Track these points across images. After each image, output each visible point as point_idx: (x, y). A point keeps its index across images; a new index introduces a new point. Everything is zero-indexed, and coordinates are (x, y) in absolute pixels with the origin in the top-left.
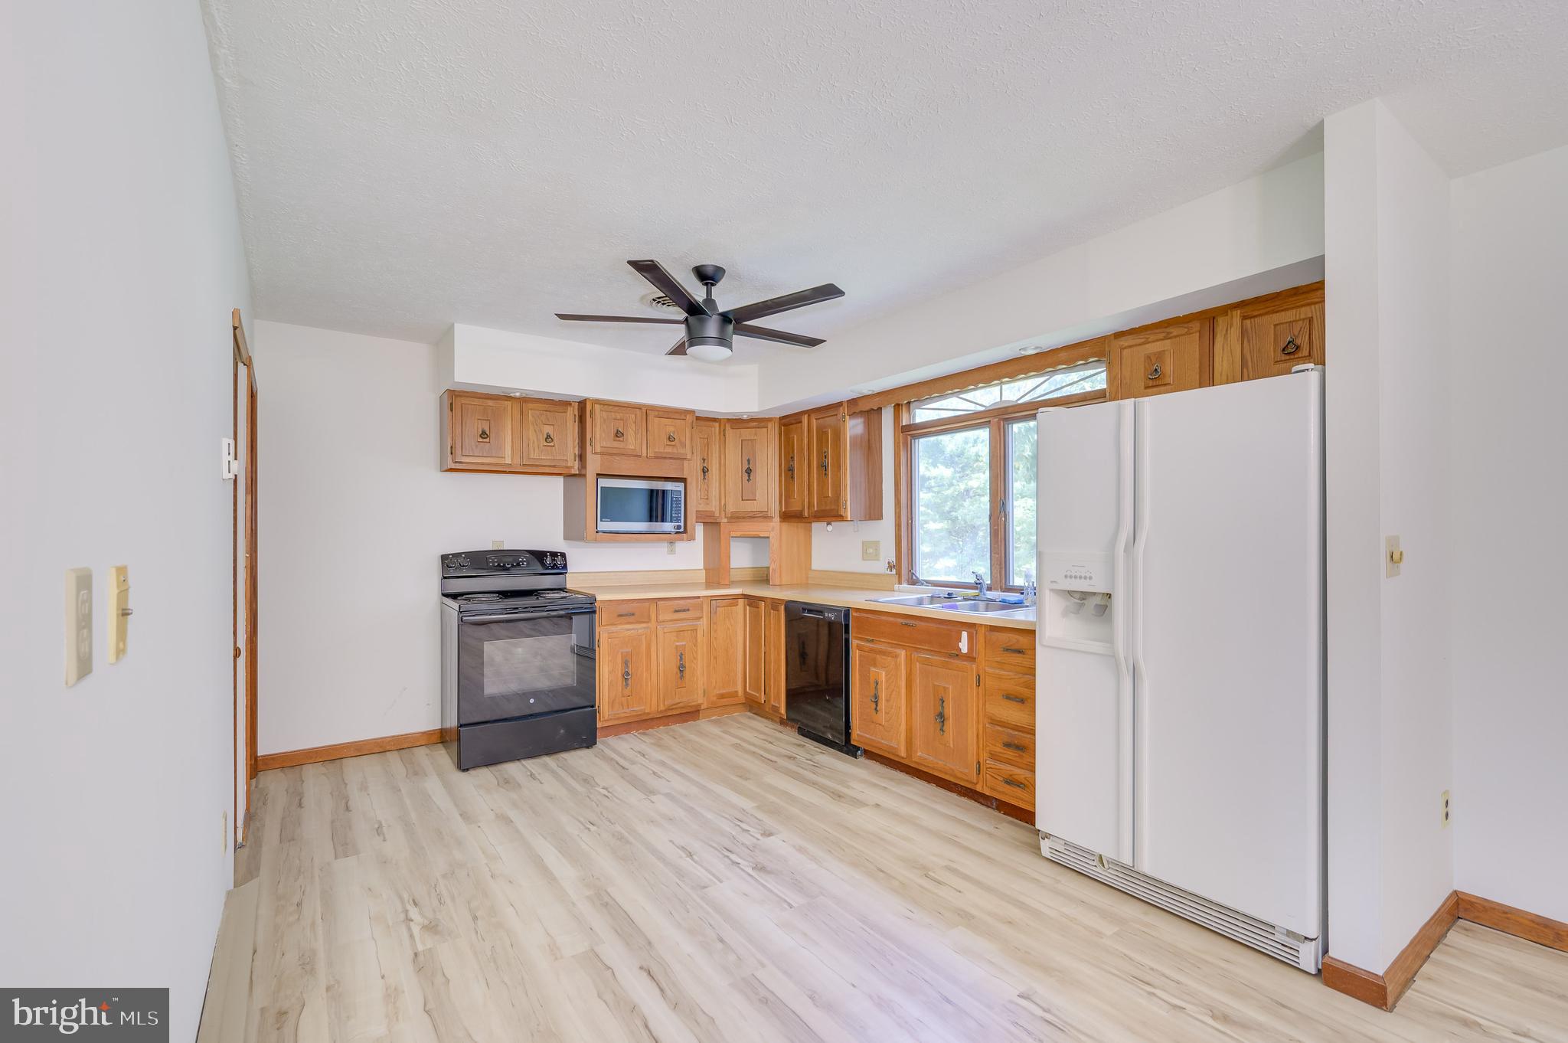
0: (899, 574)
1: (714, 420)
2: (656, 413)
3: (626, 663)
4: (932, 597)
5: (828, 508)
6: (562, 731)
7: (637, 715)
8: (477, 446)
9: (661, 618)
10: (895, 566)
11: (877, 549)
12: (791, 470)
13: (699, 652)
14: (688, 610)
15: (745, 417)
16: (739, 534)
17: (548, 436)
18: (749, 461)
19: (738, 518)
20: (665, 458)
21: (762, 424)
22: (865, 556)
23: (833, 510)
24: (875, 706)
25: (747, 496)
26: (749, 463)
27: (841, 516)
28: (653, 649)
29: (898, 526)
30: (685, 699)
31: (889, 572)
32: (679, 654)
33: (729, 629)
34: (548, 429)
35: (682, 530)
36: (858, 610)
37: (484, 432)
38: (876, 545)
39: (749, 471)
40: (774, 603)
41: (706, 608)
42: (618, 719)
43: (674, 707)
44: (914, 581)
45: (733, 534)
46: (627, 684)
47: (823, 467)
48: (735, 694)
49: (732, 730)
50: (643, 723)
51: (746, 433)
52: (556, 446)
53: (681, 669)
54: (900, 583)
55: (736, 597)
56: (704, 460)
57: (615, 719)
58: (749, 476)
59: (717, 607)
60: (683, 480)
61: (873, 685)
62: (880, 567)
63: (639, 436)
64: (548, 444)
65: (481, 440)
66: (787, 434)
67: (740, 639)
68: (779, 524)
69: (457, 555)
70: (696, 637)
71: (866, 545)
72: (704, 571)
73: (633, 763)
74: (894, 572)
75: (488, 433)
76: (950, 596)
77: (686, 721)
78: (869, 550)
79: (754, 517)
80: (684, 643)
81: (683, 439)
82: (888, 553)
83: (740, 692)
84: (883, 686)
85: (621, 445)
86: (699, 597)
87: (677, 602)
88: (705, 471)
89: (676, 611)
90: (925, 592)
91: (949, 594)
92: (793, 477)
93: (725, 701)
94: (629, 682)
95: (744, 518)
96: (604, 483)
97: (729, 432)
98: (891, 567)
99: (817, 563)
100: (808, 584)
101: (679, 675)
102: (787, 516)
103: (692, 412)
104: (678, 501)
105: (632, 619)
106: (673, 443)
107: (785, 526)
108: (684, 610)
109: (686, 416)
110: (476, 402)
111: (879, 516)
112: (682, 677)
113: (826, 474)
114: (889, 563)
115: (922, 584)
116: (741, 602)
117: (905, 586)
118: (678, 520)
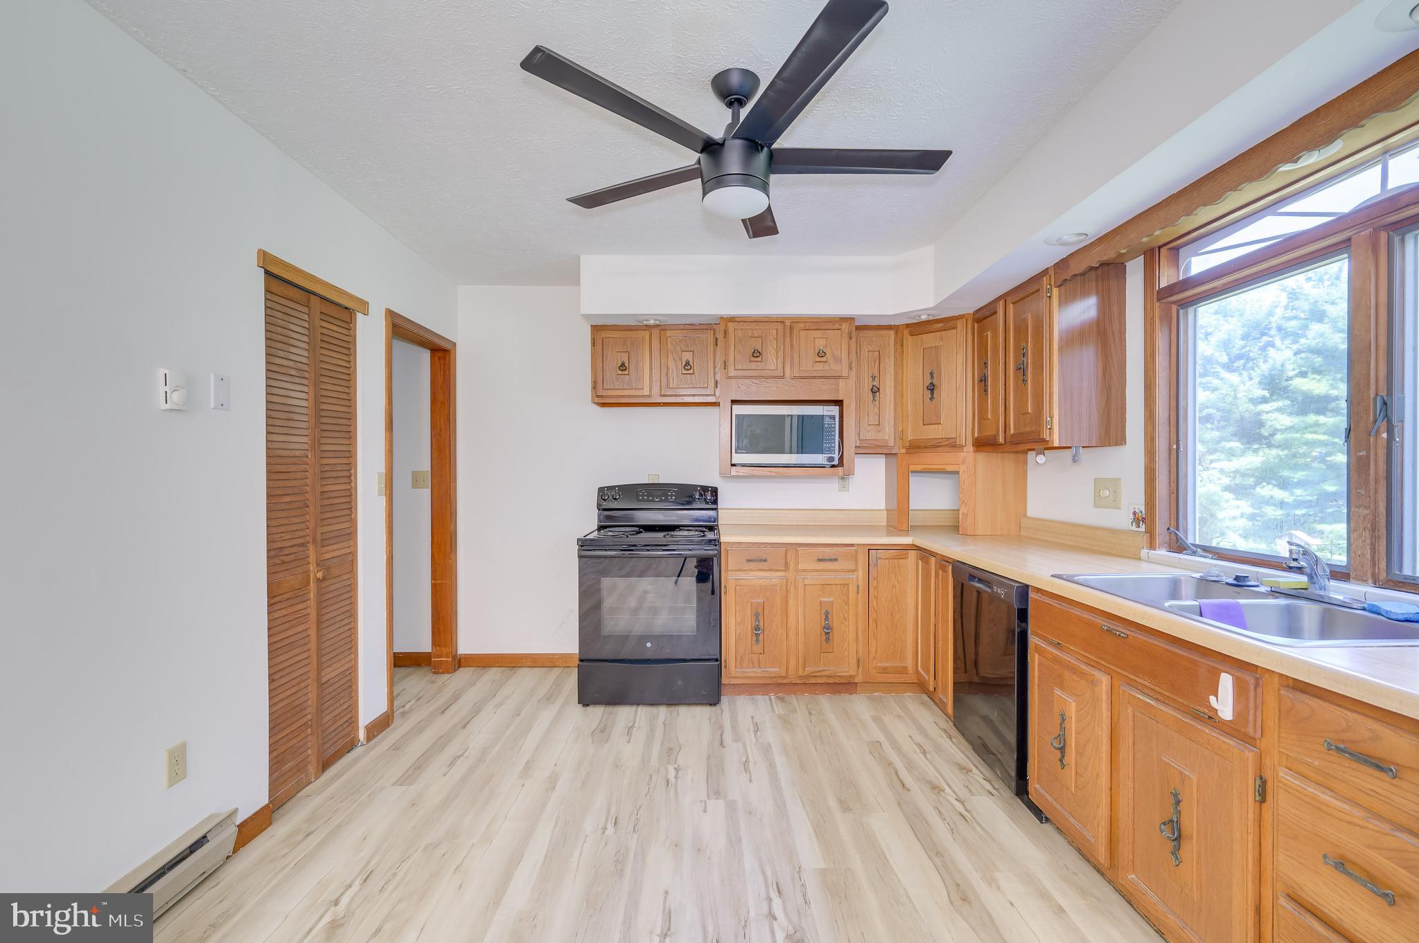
0: (1151, 532)
1: (889, 327)
2: (802, 325)
3: (757, 616)
4: (1202, 579)
5: (1027, 429)
6: (680, 682)
7: (771, 678)
8: (617, 379)
9: (801, 567)
10: (1145, 519)
11: (1116, 492)
12: (983, 380)
13: (851, 612)
14: (836, 560)
15: (924, 317)
16: (919, 468)
17: (687, 363)
18: (932, 374)
19: (918, 448)
20: (814, 377)
21: (950, 324)
22: (1098, 502)
23: (1032, 432)
24: (1059, 755)
25: (931, 419)
26: (932, 377)
27: (1044, 441)
28: (791, 603)
29: (1150, 453)
30: (832, 668)
31: (1134, 528)
32: (823, 612)
33: (894, 587)
34: (687, 356)
35: (836, 462)
36: (1038, 590)
37: (623, 365)
38: (1114, 484)
39: (932, 388)
40: (944, 561)
41: (862, 559)
42: (747, 678)
43: (816, 674)
44: (1178, 546)
45: (912, 468)
46: (757, 640)
47: (1021, 369)
48: (904, 670)
49: (887, 719)
50: (781, 687)
51: (929, 340)
52: (696, 373)
53: (827, 631)
54: (1152, 546)
55: (906, 548)
56: (874, 378)
57: (744, 678)
58: (932, 394)
59: (877, 559)
60: (839, 403)
61: (1058, 720)
62: (1120, 518)
63: (781, 353)
64: (686, 372)
65: (620, 372)
66: (981, 332)
67: (910, 601)
68: (972, 454)
69: (610, 488)
70: (847, 594)
71: (1099, 484)
72: (886, 512)
73: (737, 738)
74: (1143, 528)
75: (627, 365)
76: (1240, 582)
77: (839, 692)
78: (1106, 493)
79: (940, 446)
80: (832, 600)
81: (837, 353)
82: (1134, 498)
83: (910, 670)
84: (1072, 726)
85: (760, 366)
86: (852, 545)
87: (821, 549)
88: (875, 391)
89: (820, 560)
90: (1190, 568)
91: (1237, 578)
92: (986, 391)
93: (891, 678)
94: (761, 637)
95: (926, 447)
96: (739, 410)
97: (909, 341)
98: (1137, 520)
99: (1035, 508)
100: (1020, 535)
101: (824, 637)
102: (984, 444)
103: (850, 319)
104: (832, 428)
105: (763, 565)
106: (824, 359)
107: (982, 458)
108: (831, 560)
109: (840, 325)
110: (615, 334)
111: (1120, 440)
112: (828, 640)
113: (1024, 380)
114: (1135, 513)
115: (1194, 553)
116: (913, 555)
117: (1162, 553)
118: (831, 450)
